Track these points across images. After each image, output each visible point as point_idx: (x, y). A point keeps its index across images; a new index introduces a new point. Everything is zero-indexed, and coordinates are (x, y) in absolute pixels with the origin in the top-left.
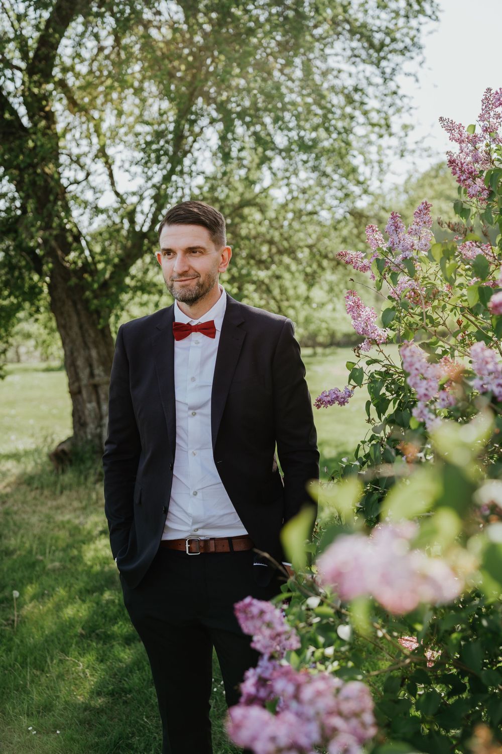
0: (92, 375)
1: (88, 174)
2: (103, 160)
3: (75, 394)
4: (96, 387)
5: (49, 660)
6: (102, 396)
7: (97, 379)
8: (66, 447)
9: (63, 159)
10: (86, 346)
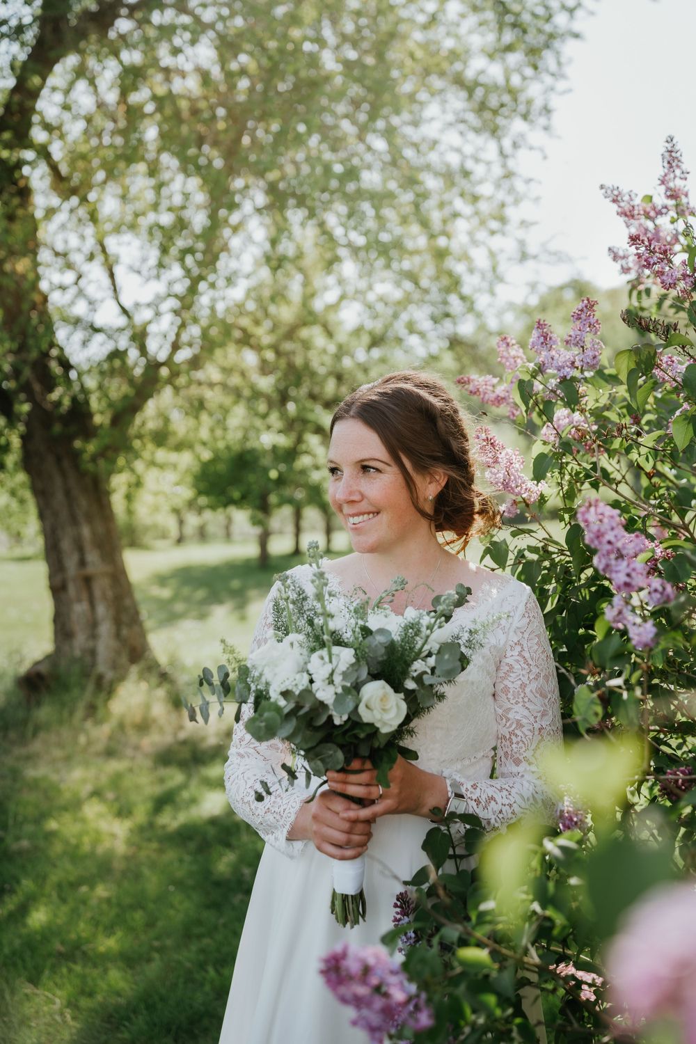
0: (82, 563)
1: (80, 277)
2: (100, 258)
3: (58, 589)
4: (88, 581)
5: (8, 996)
6: (97, 593)
7: (90, 570)
8: (43, 669)
9: (44, 255)
10: (74, 521)
